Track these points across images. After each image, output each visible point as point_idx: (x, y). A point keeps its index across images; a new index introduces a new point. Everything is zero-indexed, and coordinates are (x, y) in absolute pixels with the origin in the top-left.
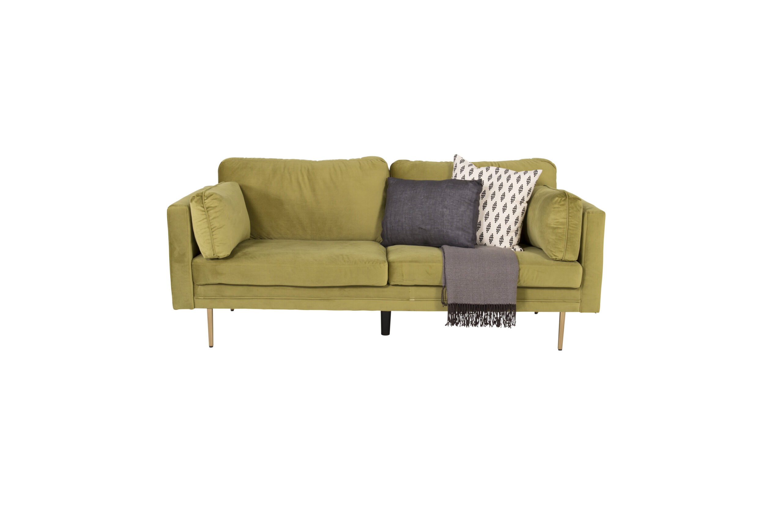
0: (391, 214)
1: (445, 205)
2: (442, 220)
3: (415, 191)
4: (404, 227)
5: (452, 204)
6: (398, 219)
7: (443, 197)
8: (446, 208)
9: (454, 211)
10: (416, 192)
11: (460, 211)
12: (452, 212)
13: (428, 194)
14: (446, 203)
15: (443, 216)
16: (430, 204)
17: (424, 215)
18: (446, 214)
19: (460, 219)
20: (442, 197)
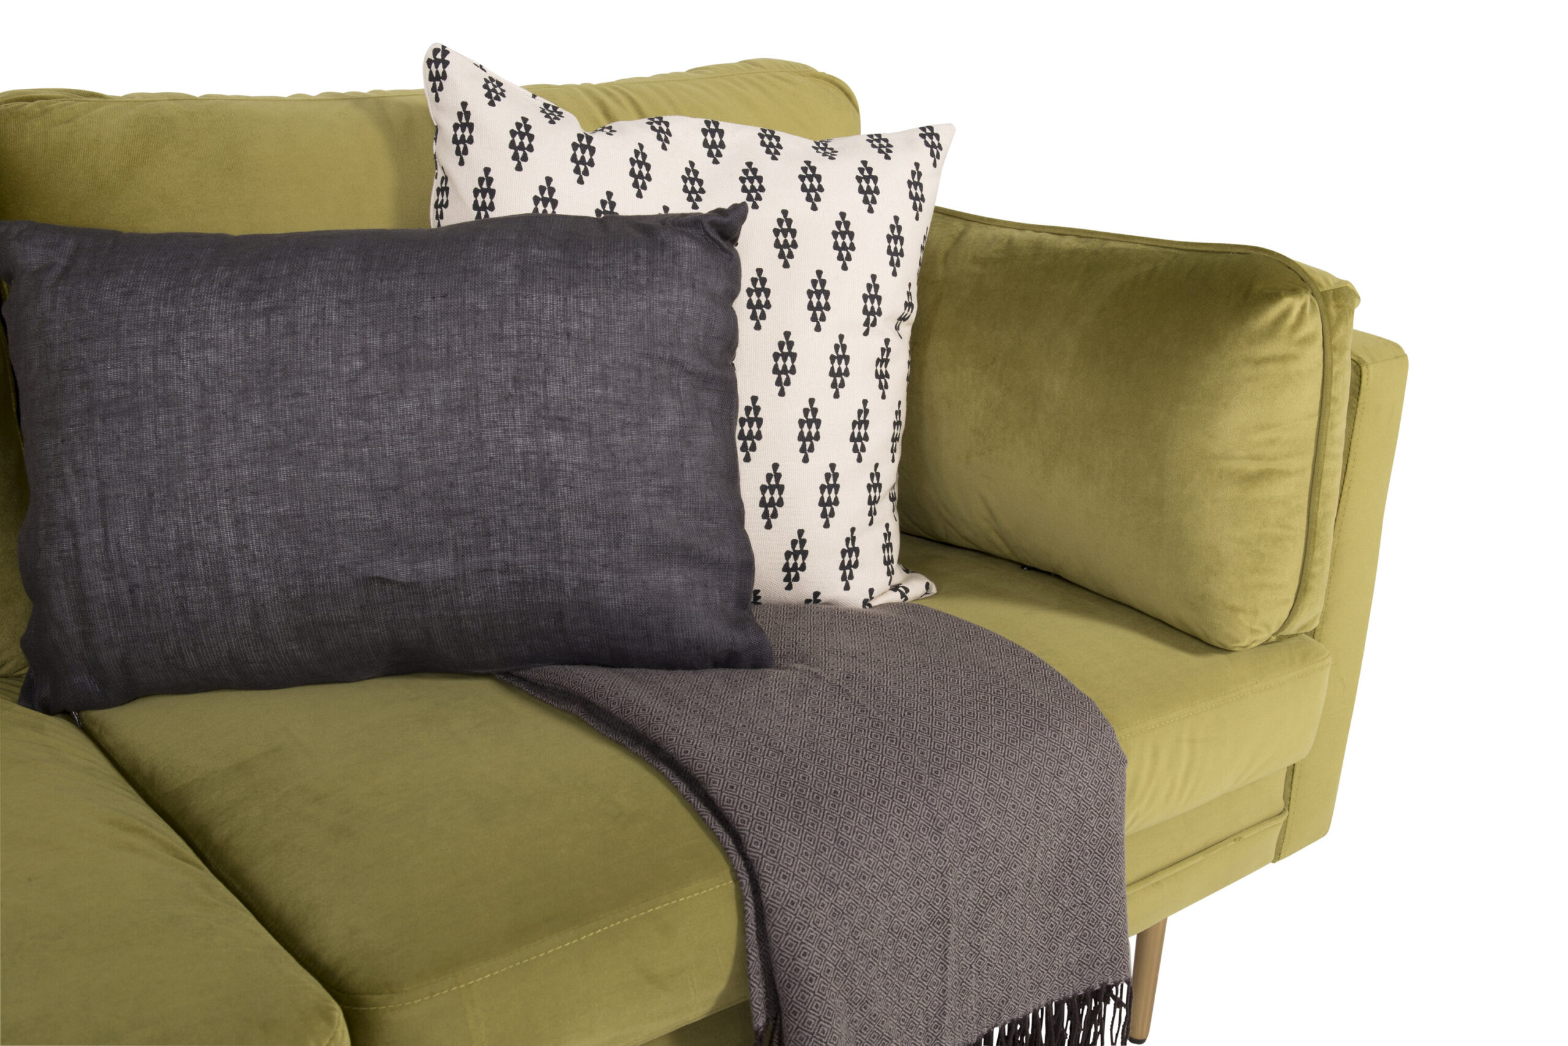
0: (102, 501)
1: (547, 408)
2: (542, 508)
3: (281, 319)
4: (237, 587)
5: (598, 391)
6: (172, 533)
7: (521, 353)
8: (563, 424)
9: (620, 440)
10: (292, 330)
11: (658, 434)
12: (608, 447)
13: (393, 338)
14: (555, 390)
15: (545, 485)
16: (431, 409)
17: (396, 489)
18: (569, 468)
19: (665, 491)
20: (515, 348)
